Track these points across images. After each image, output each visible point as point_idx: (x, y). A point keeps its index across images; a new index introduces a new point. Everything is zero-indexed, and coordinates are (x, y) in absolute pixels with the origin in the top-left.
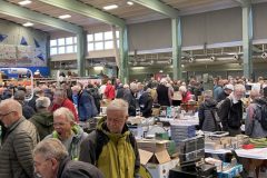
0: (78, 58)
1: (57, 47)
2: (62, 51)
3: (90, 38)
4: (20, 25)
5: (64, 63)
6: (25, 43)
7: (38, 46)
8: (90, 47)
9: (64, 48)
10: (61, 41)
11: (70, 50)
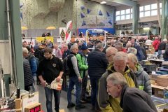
0: (133, 22)
1: (120, 15)
2: (123, 18)
3: (141, 8)
4: (99, 3)
5: (124, 26)
6: (101, 14)
7: (109, 15)
8: (141, 15)
9: (124, 16)
10: (123, 12)
11: (128, 17)
